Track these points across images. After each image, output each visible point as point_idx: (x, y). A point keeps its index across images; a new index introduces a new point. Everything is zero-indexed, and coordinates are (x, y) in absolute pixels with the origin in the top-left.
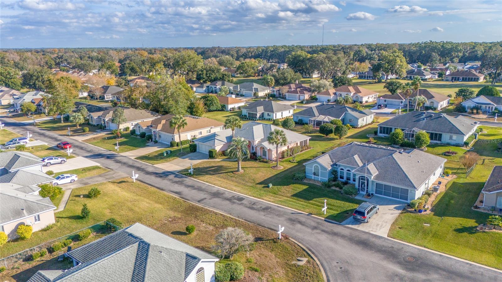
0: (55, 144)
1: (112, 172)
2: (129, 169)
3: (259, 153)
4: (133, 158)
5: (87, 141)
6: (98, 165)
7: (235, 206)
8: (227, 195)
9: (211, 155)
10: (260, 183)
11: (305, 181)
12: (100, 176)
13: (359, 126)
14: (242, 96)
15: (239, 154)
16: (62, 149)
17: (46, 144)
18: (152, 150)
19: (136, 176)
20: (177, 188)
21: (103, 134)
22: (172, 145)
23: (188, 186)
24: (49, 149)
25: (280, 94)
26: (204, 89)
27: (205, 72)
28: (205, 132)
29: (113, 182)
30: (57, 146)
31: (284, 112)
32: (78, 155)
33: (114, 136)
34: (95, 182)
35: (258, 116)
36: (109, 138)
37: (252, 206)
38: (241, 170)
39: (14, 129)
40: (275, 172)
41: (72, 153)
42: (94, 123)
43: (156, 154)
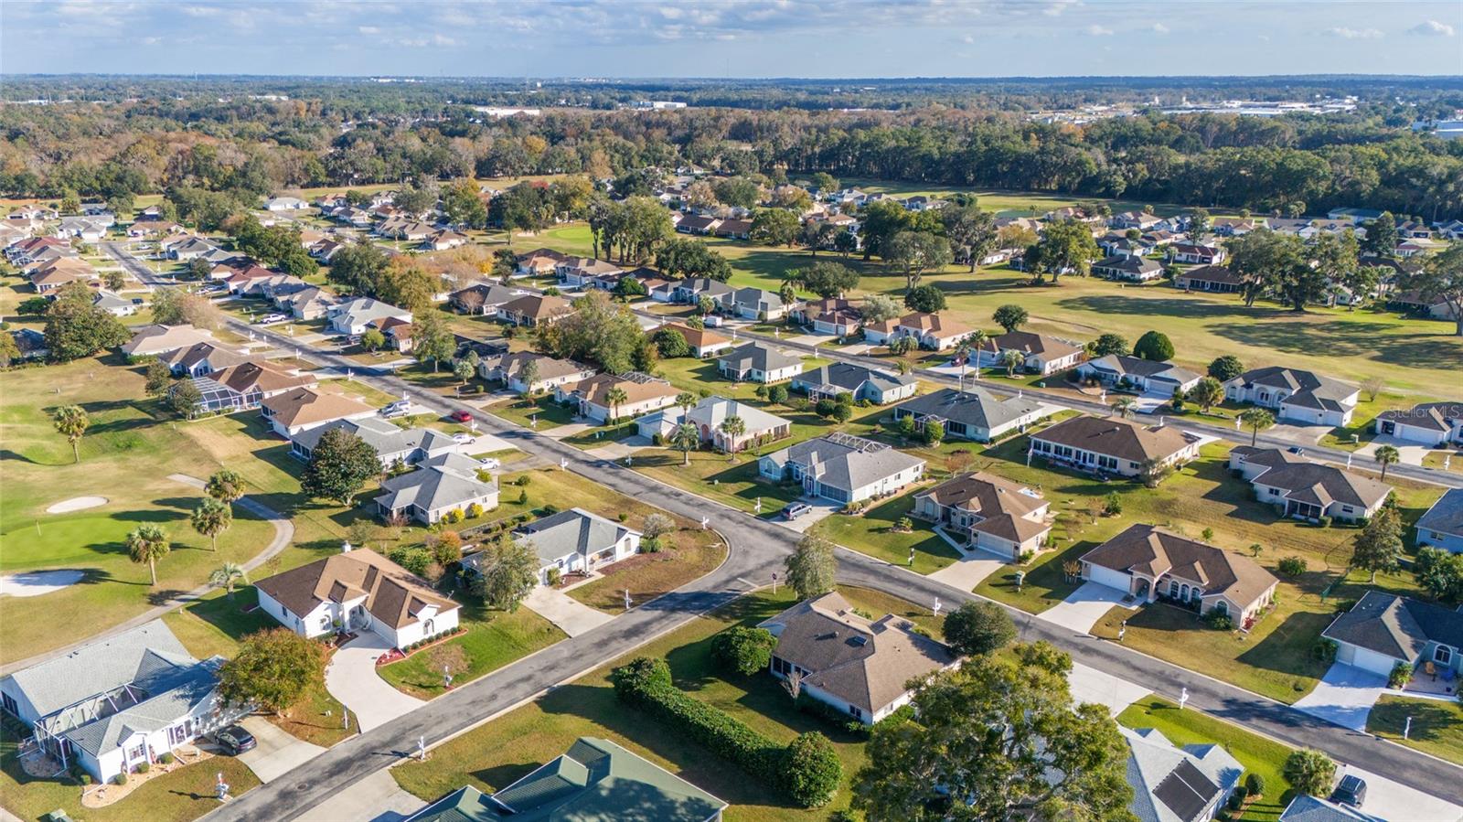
0: (447, 413)
1: (535, 458)
2: (557, 456)
3: (716, 442)
4: (557, 439)
5: (486, 408)
6: (516, 447)
7: (671, 501)
8: (666, 490)
9: (656, 441)
10: (706, 479)
11: (757, 479)
12: (522, 461)
13: (885, 402)
14: (738, 316)
15: (686, 444)
16: (461, 421)
17: (434, 412)
18: (579, 429)
19: (565, 464)
20: (612, 480)
21: (506, 398)
22: (606, 423)
23: (624, 479)
24: (441, 420)
25: (806, 318)
26: (669, 294)
27: (672, 255)
28: (653, 404)
29: (540, 470)
30: (452, 417)
31: (784, 370)
32: (485, 432)
33: (523, 403)
34: (521, 469)
35: (742, 374)
36: (518, 406)
37: (688, 502)
38: (688, 463)
39: (369, 381)
40: (728, 467)
41: (478, 429)
42: (488, 377)
43: (585, 435)
